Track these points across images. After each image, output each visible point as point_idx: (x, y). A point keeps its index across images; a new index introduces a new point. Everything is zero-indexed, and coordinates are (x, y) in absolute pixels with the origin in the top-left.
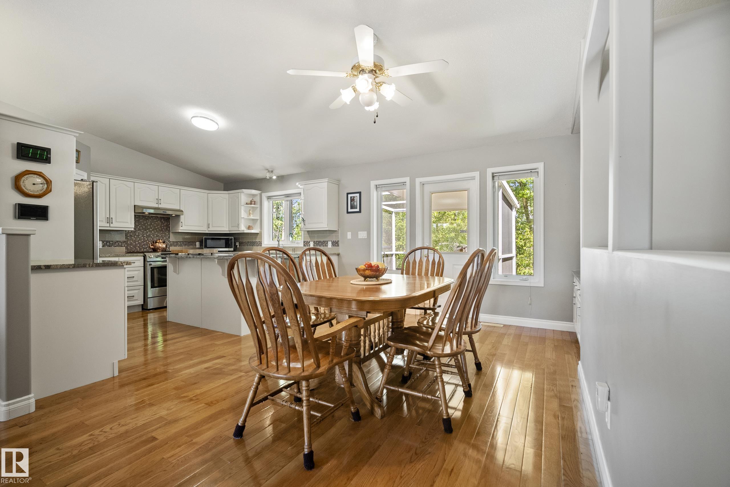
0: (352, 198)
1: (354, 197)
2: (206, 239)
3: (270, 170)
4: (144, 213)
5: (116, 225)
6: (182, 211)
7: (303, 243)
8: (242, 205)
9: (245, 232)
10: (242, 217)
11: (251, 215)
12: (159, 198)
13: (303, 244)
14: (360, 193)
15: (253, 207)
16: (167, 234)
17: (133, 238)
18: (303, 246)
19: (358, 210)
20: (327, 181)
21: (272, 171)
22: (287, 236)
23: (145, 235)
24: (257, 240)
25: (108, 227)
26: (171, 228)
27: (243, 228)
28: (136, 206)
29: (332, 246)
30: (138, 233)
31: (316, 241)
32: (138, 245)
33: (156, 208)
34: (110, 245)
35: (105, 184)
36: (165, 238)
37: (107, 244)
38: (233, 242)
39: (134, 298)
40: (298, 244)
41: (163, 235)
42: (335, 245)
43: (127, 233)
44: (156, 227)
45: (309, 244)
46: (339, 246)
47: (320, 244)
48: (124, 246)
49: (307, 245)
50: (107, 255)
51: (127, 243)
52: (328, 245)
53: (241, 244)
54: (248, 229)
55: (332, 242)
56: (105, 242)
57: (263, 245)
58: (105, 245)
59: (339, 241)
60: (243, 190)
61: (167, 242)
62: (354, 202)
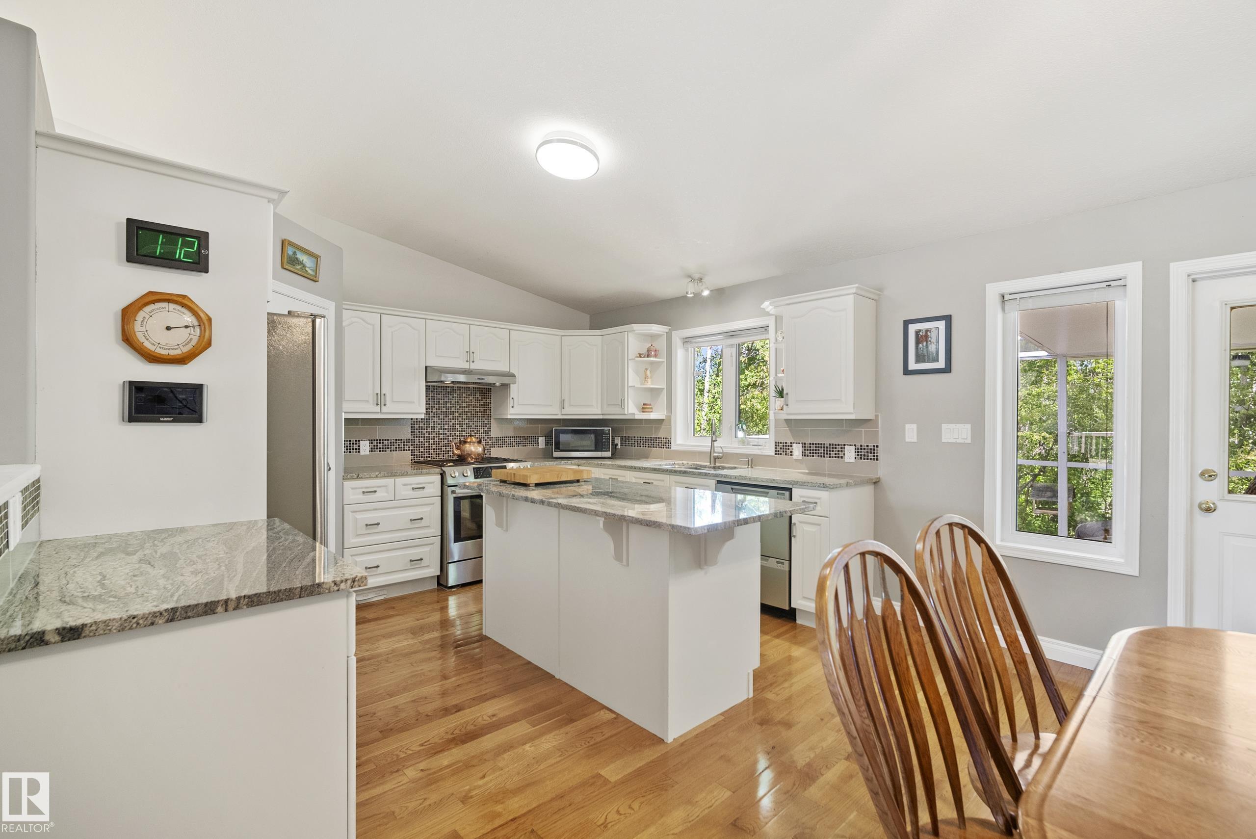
0: (921, 333)
1: (927, 331)
2: (558, 432)
3: (697, 276)
4: (442, 382)
5: (391, 410)
6: (514, 376)
7: (774, 447)
8: (630, 358)
9: (637, 417)
10: (630, 385)
11: (649, 380)
12: (471, 351)
13: (774, 450)
14: (948, 319)
15: (652, 363)
16: (486, 422)
17: (424, 432)
18: (772, 453)
19: (941, 364)
20: (854, 291)
21: (701, 280)
22: (731, 427)
23: (446, 426)
24: (661, 435)
25: (378, 413)
26: (494, 410)
27: (632, 410)
28: (428, 368)
29: (856, 458)
30: (434, 422)
31: (810, 444)
32: (434, 447)
33: (466, 371)
34: (383, 448)
35: (373, 325)
36: (482, 431)
37: (378, 446)
38: (609, 437)
39: (423, 563)
40: (760, 447)
41: (479, 424)
42: (864, 455)
43: (414, 422)
44: (466, 410)
45: (789, 449)
46: (877, 460)
47: (821, 451)
48: (408, 449)
49: (783, 452)
50: (373, 475)
51: (414, 442)
52: (844, 455)
53: (625, 441)
54: (643, 412)
55: (856, 449)
56: (375, 443)
57: (674, 447)
58: (374, 448)
59: (877, 446)
60: (633, 325)
61: (486, 438)
62: (927, 342)
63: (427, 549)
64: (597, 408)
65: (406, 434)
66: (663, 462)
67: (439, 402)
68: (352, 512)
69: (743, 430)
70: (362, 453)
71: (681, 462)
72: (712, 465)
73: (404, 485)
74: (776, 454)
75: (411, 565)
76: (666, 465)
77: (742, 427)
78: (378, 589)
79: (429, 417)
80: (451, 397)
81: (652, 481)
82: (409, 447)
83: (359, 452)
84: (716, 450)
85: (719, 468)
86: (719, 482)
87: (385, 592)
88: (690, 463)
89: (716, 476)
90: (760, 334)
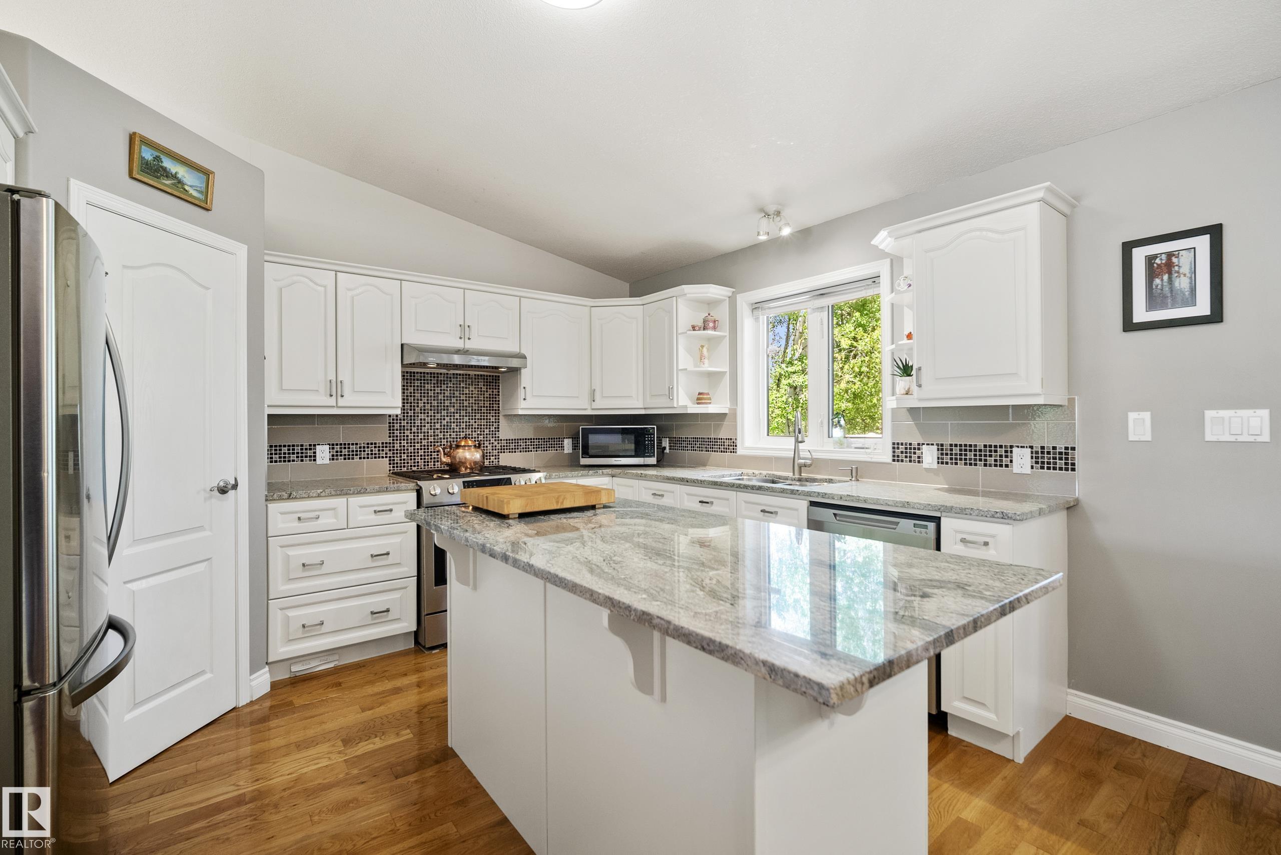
0: (1158, 261)
1: (1170, 255)
2: (586, 432)
3: (772, 208)
4: (426, 365)
5: (354, 403)
6: (525, 358)
7: (891, 450)
8: (679, 331)
9: (690, 411)
10: (679, 368)
11: (706, 361)
12: (467, 325)
13: (891, 454)
14: (1215, 232)
15: (710, 339)
16: (493, 419)
17: (407, 433)
18: (888, 459)
19: (1203, 308)
20: (1041, 195)
21: (778, 213)
22: (822, 423)
23: (438, 426)
24: (723, 434)
25: (332, 406)
26: (503, 404)
27: (683, 401)
28: (405, 347)
29: (1032, 467)
30: (421, 420)
31: (951, 445)
32: (421, 452)
33: (459, 350)
34: (349, 455)
35: (325, 287)
36: (487, 431)
37: (341, 451)
38: (654, 437)
39: (391, 616)
40: (867, 450)
41: (483, 422)
42: (1049, 463)
43: (393, 420)
44: (466, 403)
45: (915, 453)
46: (1073, 470)
47: (970, 455)
48: (384, 455)
49: (906, 457)
50: (314, 493)
51: (394, 447)
52: (1011, 461)
53: (675, 443)
54: (698, 403)
55: (1032, 453)
56: (338, 448)
57: (740, 451)
58: (337, 455)
59: (1073, 449)
60: (683, 286)
61: (492, 440)
62: (1170, 273)
63: (396, 595)
64: (638, 400)
65: (382, 436)
66: (727, 472)
67: (428, 393)
68: (281, 547)
69: (841, 426)
70: (319, 461)
71: (750, 471)
72: (797, 476)
73: (361, 507)
74: (894, 460)
75: (373, 619)
76: (730, 475)
77: (839, 422)
78: (325, 654)
79: (414, 413)
80: (444, 387)
81: (712, 500)
82: (386, 454)
83: (315, 460)
84: (802, 454)
85: (807, 480)
86: (813, 504)
87: (336, 657)
88: (764, 473)
89: (809, 494)
90: (865, 289)
